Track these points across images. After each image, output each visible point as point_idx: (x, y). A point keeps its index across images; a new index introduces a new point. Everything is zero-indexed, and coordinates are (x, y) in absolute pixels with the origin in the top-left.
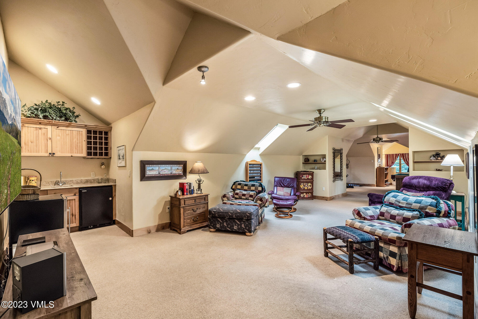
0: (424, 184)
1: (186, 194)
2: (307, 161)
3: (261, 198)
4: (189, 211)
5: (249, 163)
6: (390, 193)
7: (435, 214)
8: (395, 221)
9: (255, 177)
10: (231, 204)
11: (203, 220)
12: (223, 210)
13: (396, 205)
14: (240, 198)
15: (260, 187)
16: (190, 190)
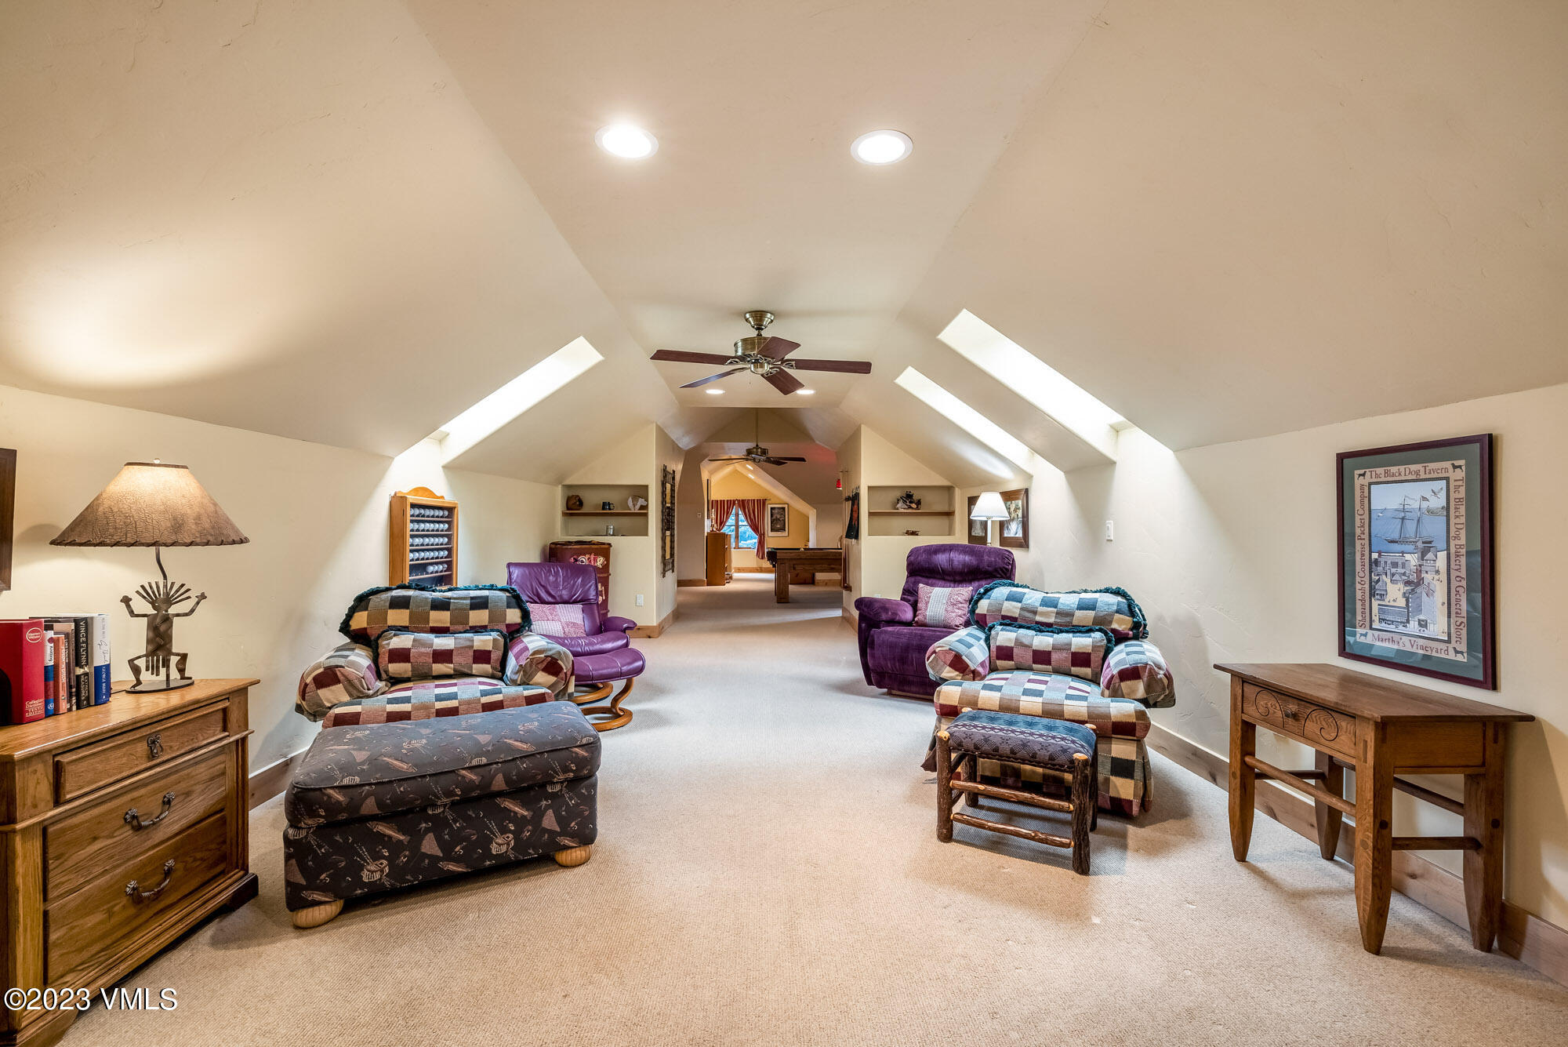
0: (965, 564)
1: (42, 712)
2: (574, 506)
3: (553, 658)
4: (95, 839)
5: (412, 499)
6: (991, 589)
7: (1131, 633)
8: (1048, 667)
9: (431, 569)
10: (393, 717)
11: (211, 867)
12: (416, 765)
13: (1025, 619)
14: (423, 676)
15: (514, 608)
16: (79, 671)
